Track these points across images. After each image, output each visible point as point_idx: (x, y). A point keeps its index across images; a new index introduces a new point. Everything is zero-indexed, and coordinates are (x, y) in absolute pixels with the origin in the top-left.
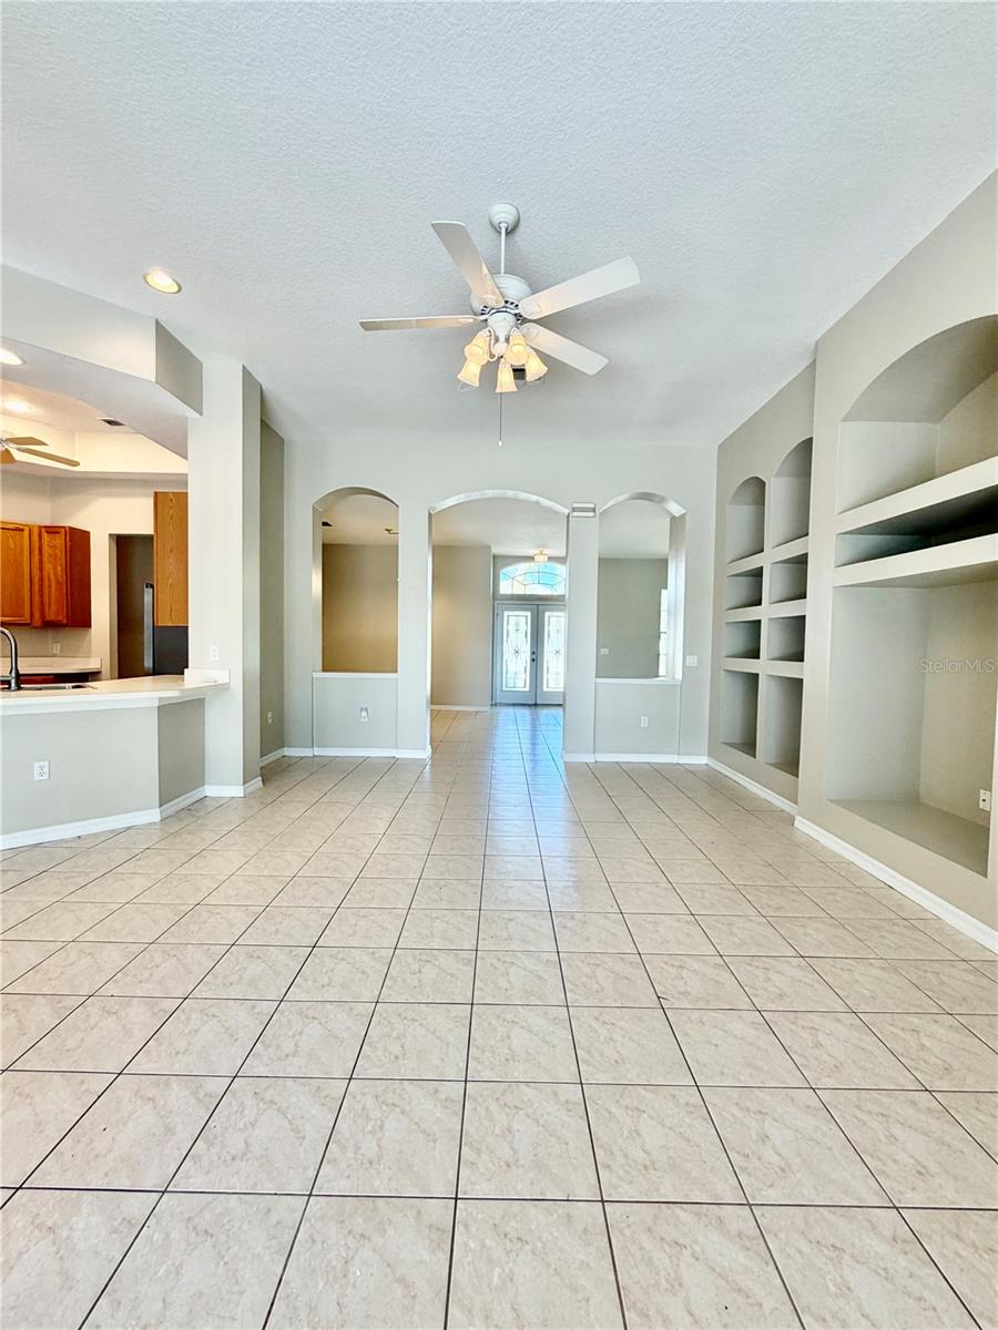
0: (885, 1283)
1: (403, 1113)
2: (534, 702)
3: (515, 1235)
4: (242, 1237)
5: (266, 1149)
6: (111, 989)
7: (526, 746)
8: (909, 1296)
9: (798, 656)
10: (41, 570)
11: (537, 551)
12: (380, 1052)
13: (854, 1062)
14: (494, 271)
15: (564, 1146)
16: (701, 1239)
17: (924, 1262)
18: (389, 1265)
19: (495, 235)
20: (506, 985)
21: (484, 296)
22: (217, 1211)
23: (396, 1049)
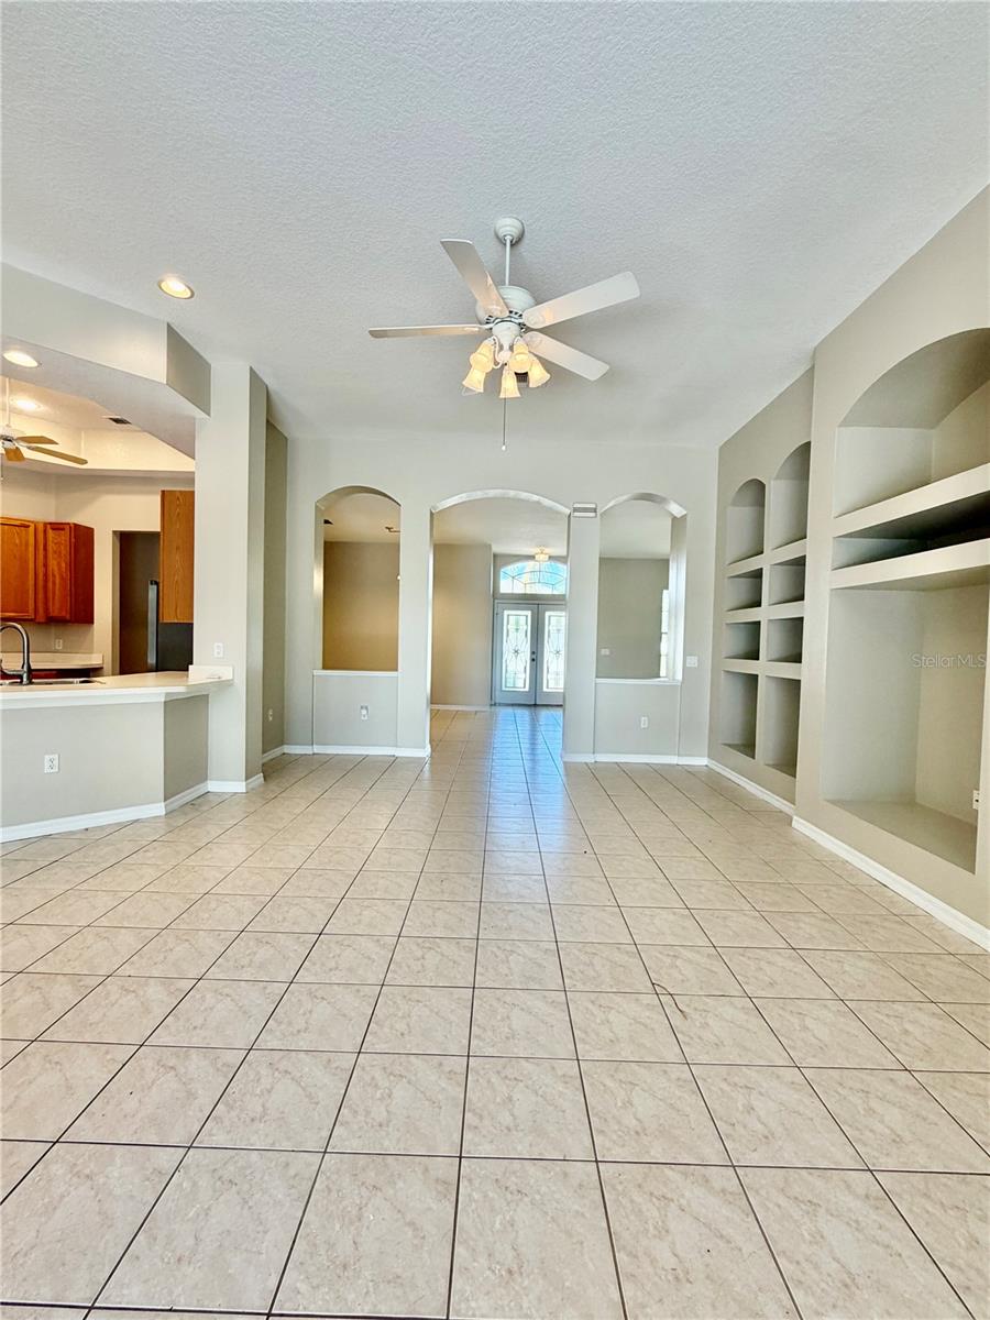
0: (856, 1233)
1: (409, 1083)
2: (534, 703)
3: (515, 1187)
4: (264, 1185)
5: (283, 1112)
6: (128, 970)
7: (526, 746)
8: (878, 1243)
9: (797, 658)
10: (45, 565)
11: (538, 550)
12: (386, 1030)
13: (839, 1044)
14: (499, 283)
15: (561, 1113)
16: (687, 1194)
17: (893, 1216)
18: (399, 1211)
19: (500, 247)
20: (507, 971)
21: (490, 307)
22: (239, 1165)
23: (401, 1026)
